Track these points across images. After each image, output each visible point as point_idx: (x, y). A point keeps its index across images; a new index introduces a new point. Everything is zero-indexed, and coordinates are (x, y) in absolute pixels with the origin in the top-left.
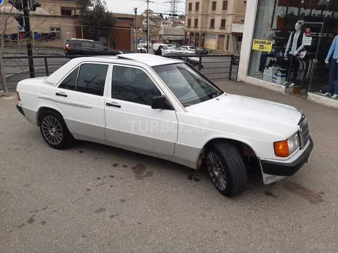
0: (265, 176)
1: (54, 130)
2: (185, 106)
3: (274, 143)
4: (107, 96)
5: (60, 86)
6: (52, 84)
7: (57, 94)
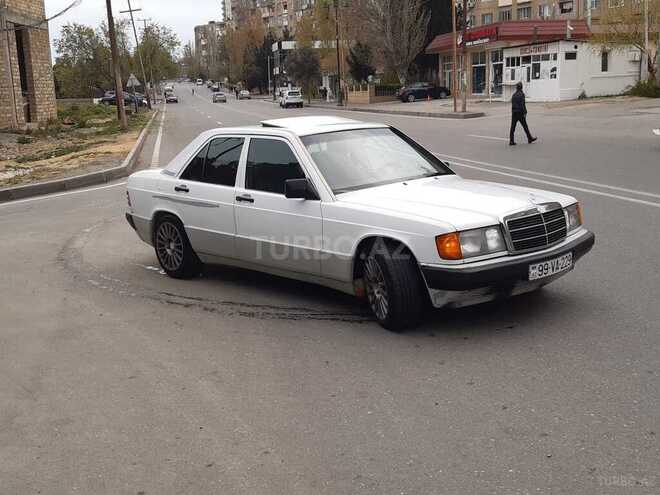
0: (432, 292)
1: (172, 246)
2: (335, 194)
3: (436, 237)
4: (240, 188)
5: (183, 177)
6: (172, 174)
7: (177, 189)
